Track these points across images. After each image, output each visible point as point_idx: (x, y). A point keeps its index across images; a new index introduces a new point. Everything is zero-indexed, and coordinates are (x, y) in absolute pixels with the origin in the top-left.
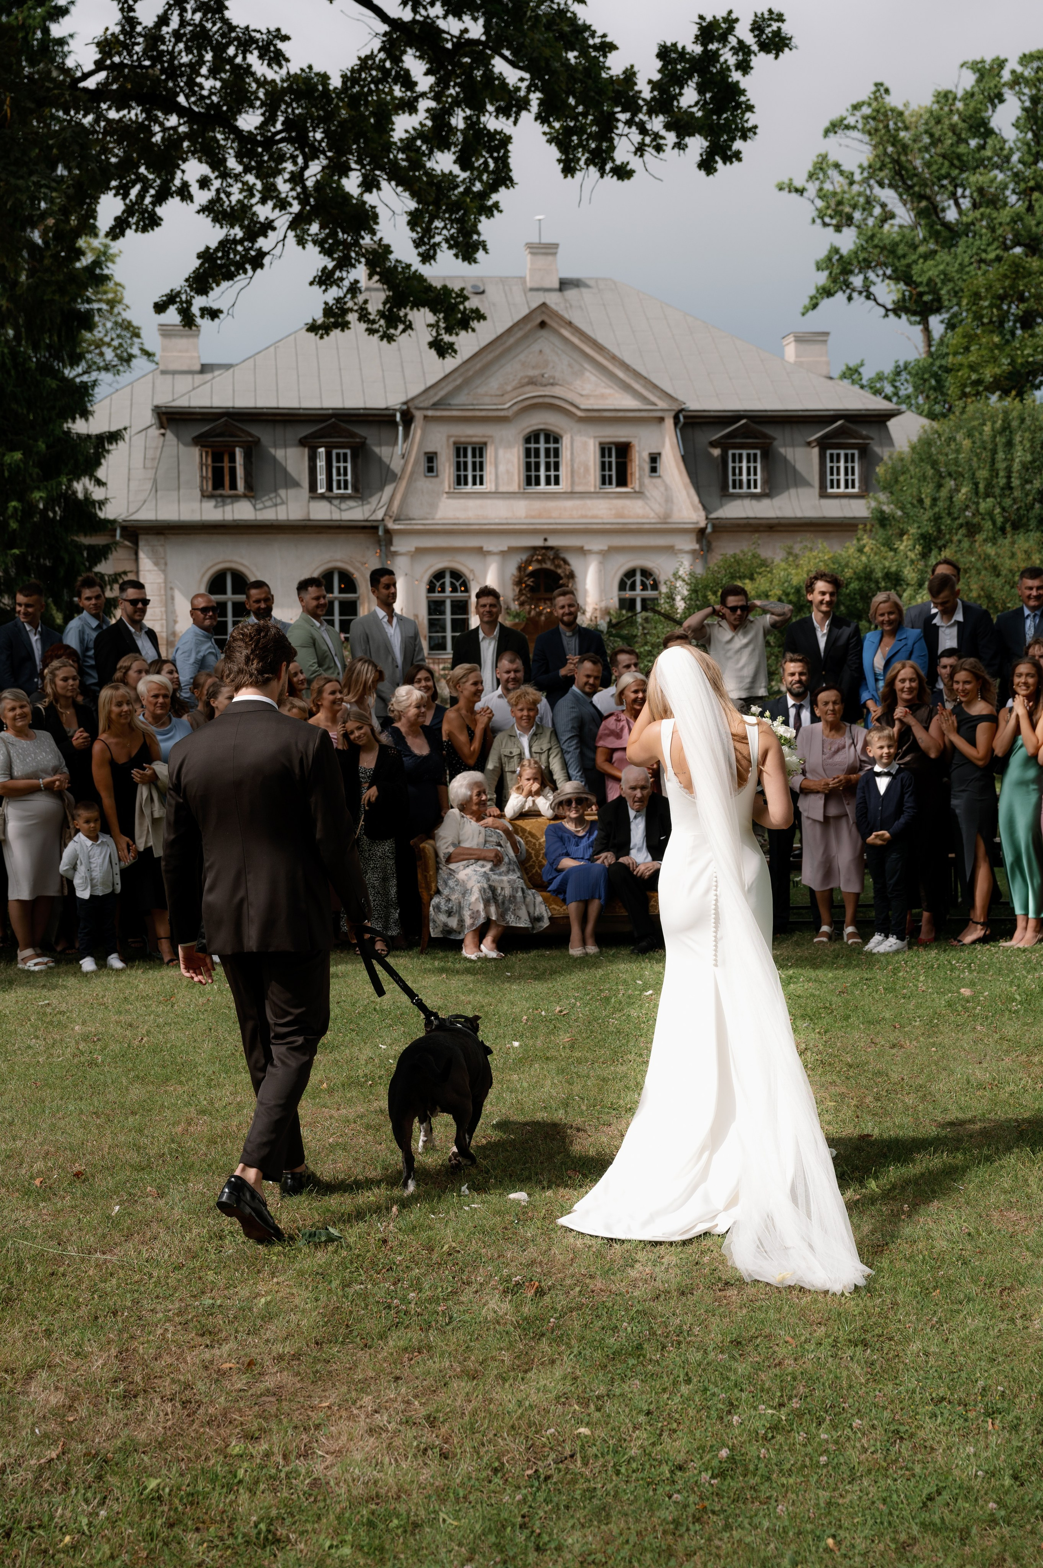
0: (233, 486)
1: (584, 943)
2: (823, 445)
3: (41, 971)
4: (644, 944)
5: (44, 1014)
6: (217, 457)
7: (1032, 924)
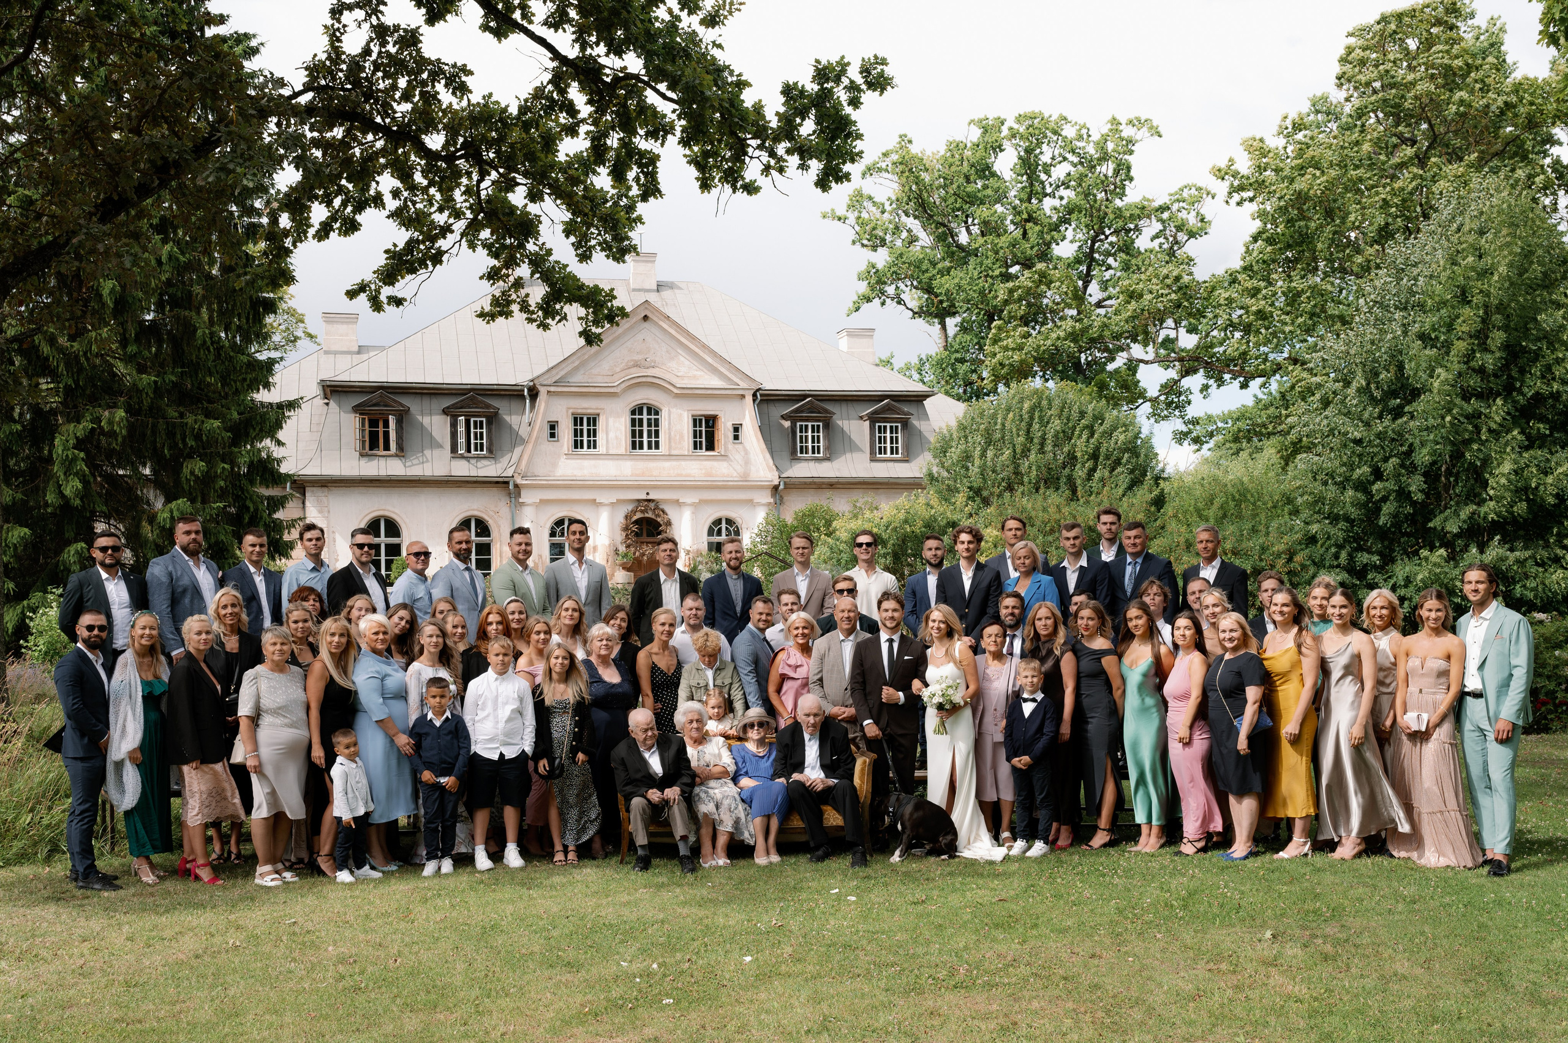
0: (387, 447)
1: (768, 853)
2: (873, 419)
3: (277, 887)
4: (820, 853)
5: (294, 934)
6: (373, 423)
7: (1155, 830)
